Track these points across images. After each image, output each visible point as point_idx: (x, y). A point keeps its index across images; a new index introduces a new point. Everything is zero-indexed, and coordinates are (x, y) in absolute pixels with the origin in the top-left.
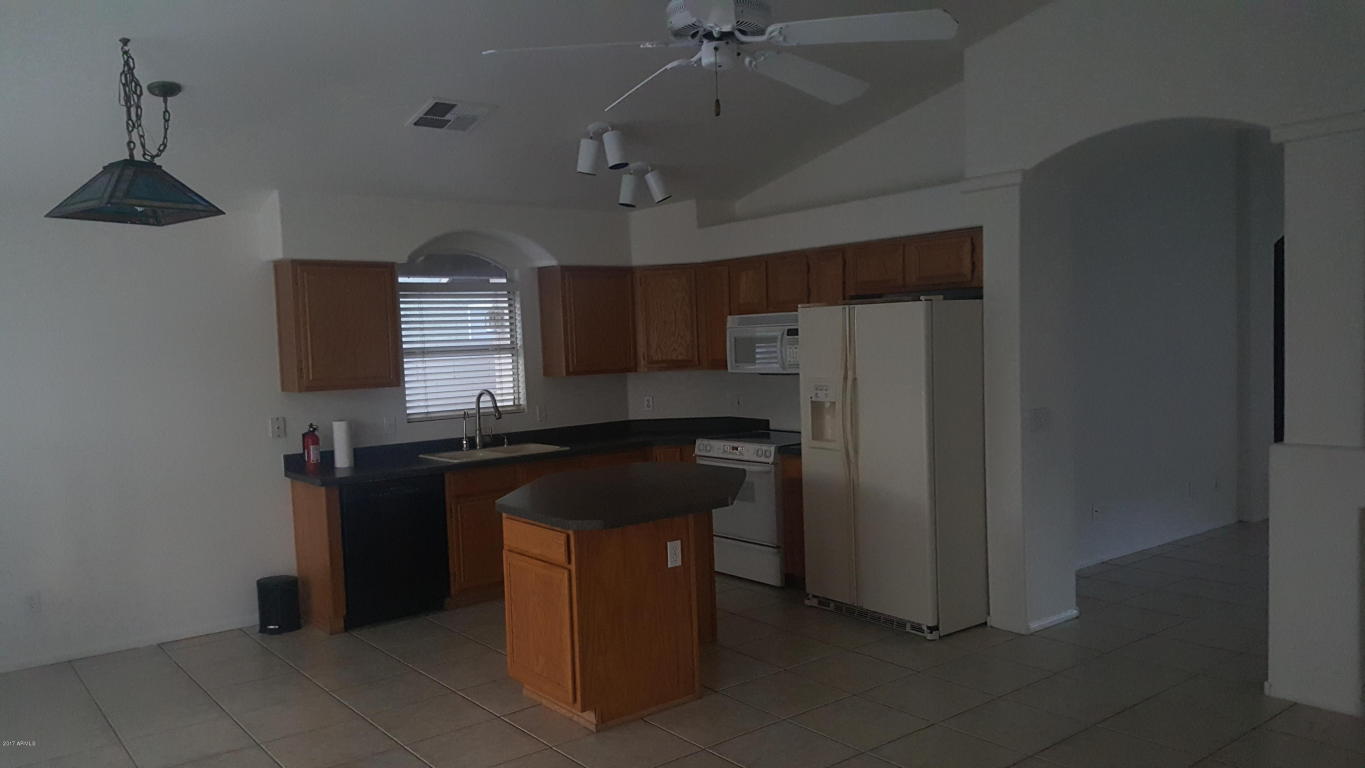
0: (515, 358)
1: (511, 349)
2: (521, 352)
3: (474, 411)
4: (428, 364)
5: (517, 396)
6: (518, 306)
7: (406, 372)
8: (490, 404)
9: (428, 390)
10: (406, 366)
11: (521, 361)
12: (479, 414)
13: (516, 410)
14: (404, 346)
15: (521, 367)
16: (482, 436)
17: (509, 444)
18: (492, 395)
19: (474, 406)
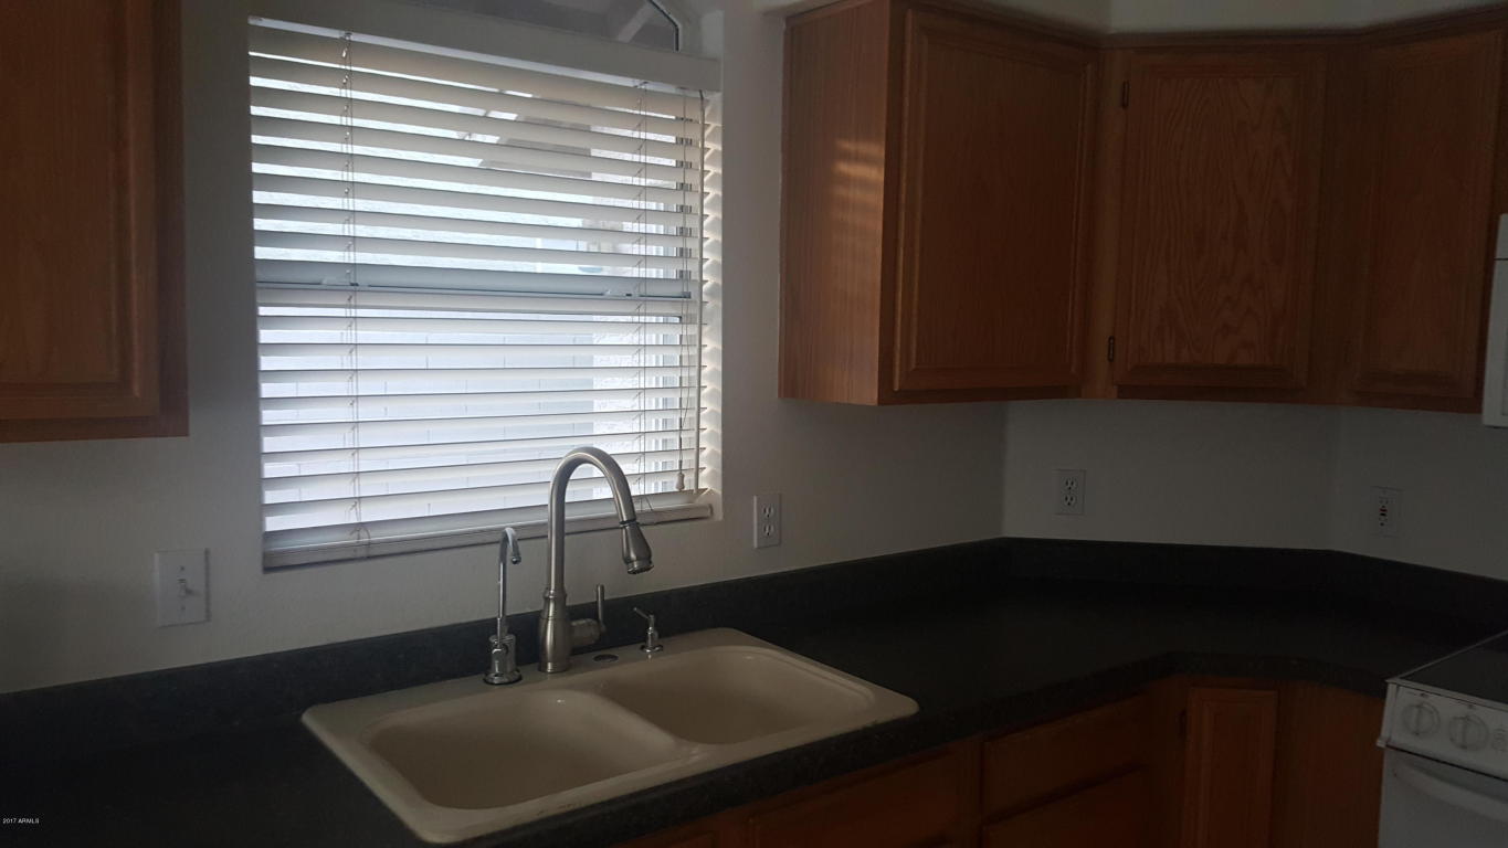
0: (693, 330)
1: (679, 297)
2: (713, 306)
3: (543, 518)
4: (365, 335)
5: (688, 459)
6: (714, 147)
7: (267, 363)
8: (605, 491)
9: (366, 438)
10: (266, 336)
11: (712, 344)
12: (562, 526)
13: (688, 514)
14: (261, 253)
15: (712, 366)
16: (569, 614)
17: (665, 632)
18: (609, 463)
19: (543, 497)
